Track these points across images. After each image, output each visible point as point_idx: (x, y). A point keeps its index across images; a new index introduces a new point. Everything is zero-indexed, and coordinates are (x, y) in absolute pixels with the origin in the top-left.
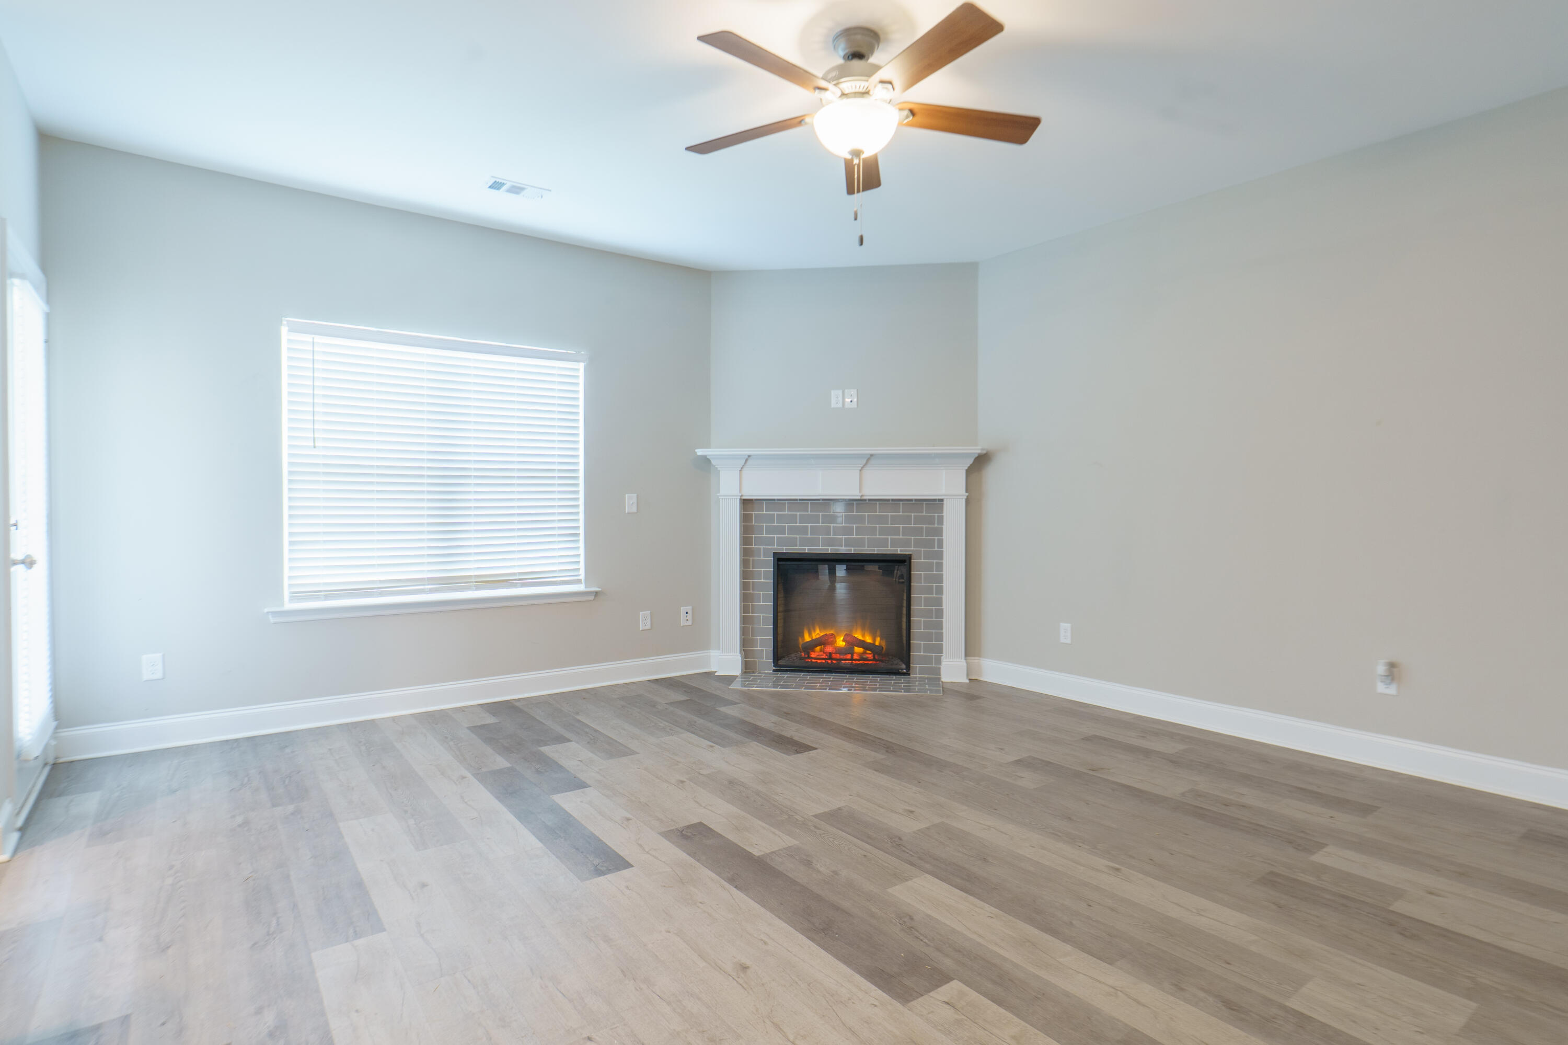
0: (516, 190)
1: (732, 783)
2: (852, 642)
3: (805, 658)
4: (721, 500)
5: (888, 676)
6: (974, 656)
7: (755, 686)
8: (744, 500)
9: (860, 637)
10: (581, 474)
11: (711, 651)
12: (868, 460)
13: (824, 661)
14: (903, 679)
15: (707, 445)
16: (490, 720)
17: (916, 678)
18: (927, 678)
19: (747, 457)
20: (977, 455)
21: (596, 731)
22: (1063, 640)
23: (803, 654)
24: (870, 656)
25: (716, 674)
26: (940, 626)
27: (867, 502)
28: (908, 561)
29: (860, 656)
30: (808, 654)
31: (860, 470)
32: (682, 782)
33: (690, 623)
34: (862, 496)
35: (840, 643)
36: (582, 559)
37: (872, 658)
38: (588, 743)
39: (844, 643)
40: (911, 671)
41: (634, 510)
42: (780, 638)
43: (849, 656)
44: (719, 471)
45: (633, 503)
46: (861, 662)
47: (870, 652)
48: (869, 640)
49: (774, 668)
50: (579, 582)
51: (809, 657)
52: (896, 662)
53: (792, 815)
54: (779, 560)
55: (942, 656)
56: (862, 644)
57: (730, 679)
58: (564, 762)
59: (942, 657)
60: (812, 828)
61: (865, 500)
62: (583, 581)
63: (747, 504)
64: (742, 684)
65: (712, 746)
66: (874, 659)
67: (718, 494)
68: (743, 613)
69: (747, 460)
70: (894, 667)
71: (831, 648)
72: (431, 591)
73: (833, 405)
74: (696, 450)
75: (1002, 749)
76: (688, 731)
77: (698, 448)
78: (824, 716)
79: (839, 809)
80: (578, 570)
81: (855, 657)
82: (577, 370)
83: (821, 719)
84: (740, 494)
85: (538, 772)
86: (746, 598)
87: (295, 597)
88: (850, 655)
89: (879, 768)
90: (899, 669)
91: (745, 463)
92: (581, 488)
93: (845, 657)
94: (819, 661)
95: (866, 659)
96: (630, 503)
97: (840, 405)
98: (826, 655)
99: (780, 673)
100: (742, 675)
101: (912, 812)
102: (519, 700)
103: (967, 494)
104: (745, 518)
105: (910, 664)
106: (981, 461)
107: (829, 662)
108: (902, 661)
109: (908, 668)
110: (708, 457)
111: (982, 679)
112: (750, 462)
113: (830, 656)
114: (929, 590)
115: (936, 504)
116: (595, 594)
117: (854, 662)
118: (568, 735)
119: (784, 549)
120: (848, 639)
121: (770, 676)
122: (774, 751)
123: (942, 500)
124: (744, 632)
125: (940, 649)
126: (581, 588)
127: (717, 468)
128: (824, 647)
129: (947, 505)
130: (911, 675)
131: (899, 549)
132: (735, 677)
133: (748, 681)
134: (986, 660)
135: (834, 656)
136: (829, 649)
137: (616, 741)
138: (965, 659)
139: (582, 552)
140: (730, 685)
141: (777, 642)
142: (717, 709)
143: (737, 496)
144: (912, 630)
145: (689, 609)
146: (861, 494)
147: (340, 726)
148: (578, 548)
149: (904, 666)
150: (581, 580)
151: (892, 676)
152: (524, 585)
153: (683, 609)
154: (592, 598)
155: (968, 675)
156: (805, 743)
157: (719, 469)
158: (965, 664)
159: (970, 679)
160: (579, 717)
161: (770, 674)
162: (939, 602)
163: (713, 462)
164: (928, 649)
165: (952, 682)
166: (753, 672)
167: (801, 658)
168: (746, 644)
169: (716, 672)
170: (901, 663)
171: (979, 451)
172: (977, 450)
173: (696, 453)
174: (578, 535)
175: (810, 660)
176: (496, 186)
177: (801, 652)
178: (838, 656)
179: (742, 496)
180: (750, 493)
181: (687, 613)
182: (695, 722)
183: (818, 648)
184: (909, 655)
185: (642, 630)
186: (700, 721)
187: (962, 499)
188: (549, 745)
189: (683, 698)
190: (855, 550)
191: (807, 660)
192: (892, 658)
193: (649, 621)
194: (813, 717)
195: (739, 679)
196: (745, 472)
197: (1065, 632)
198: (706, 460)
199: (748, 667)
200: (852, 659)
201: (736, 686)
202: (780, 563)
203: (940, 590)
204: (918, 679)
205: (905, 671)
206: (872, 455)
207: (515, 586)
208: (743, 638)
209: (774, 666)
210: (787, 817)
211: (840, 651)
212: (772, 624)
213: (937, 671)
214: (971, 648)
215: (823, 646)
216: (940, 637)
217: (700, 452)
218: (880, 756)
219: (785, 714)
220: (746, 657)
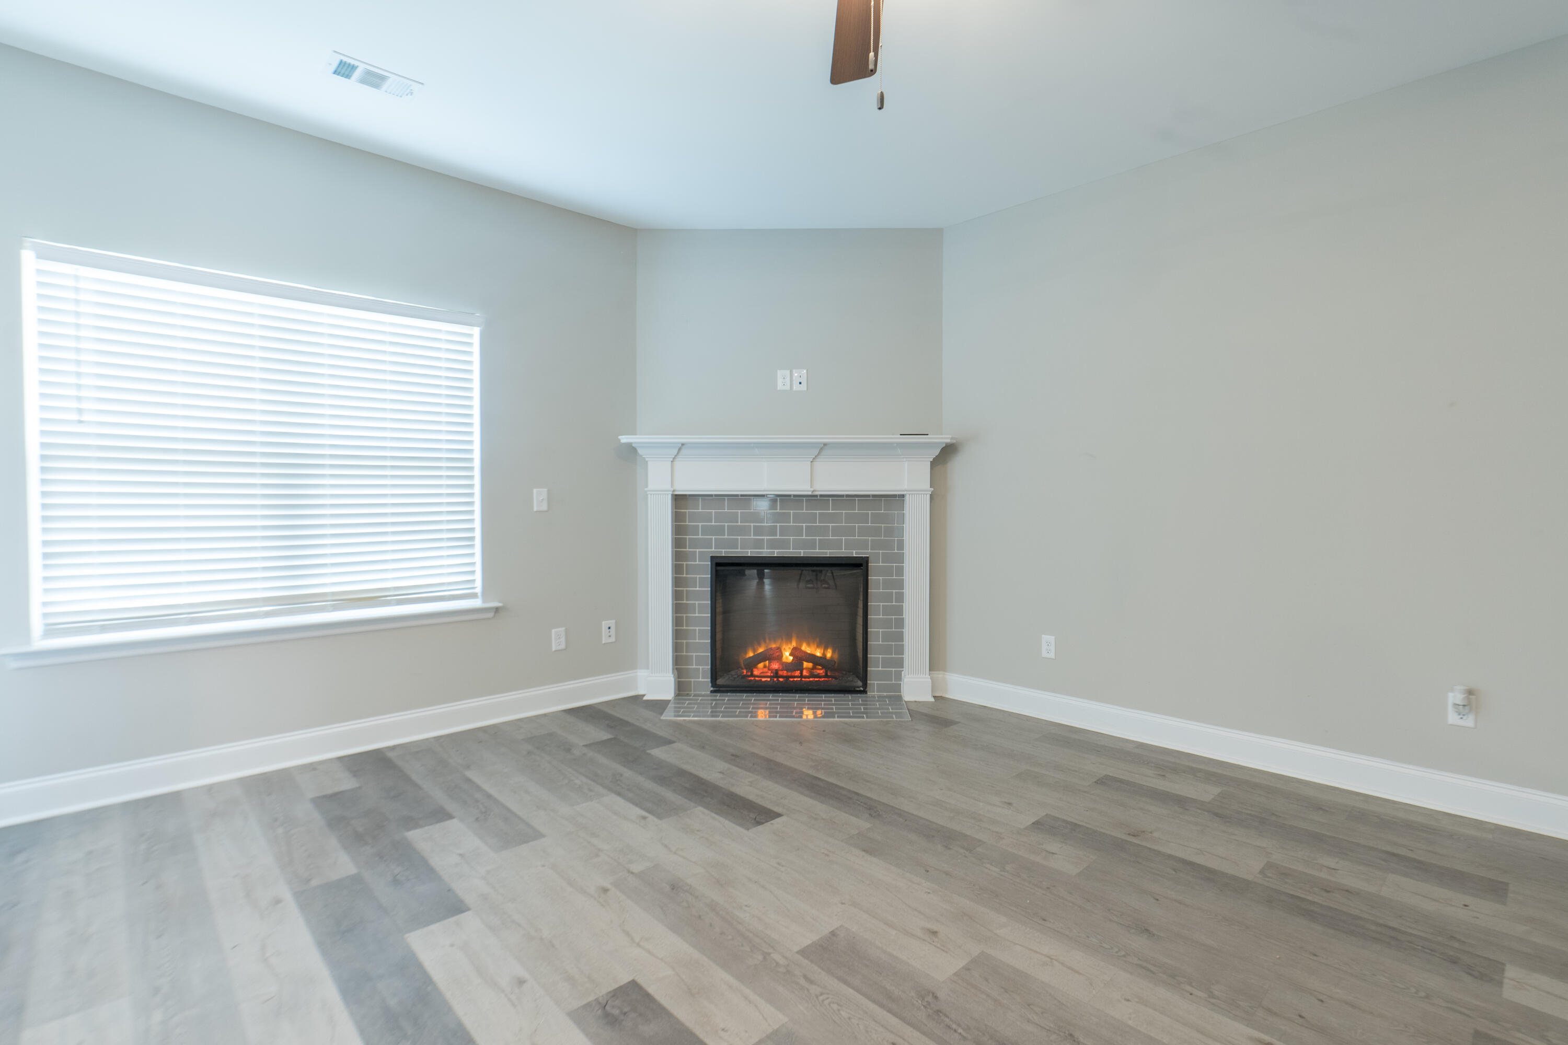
0: (374, 79)
1: (676, 887)
2: (800, 658)
3: (747, 676)
4: (649, 496)
5: (843, 695)
6: (939, 671)
7: (692, 714)
8: (676, 495)
9: (809, 650)
10: (477, 464)
11: (638, 671)
12: (821, 449)
13: (769, 679)
14: (860, 698)
15: (634, 433)
16: (347, 783)
17: (874, 697)
18: (886, 697)
19: (680, 445)
20: (944, 445)
21: (489, 796)
22: (1044, 654)
23: (745, 672)
24: (822, 671)
25: (645, 698)
26: (900, 637)
27: (818, 498)
28: (864, 565)
29: (810, 672)
30: (752, 672)
31: (811, 462)
32: (605, 890)
33: (613, 639)
34: (813, 491)
35: (787, 657)
36: (478, 568)
37: (824, 674)
38: (477, 819)
39: (791, 658)
40: (868, 689)
41: (544, 507)
42: (719, 654)
43: (797, 673)
44: (647, 461)
45: (542, 500)
46: (811, 679)
47: (820, 667)
48: (818, 653)
49: (712, 689)
50: (474, 596)
51: (752, 675)
52: (850, 679)
53: (769, 954)
54: (718, 565)
55: (903, 670)
56: (811, 658)
57: (659, 706)
58: (438, 861)
59: (903, 672)
60: (802, 981)
61: (816, 496)
62: (479, 595)
63: (679, 500)
64: (675, 712)
65: (644, 818)
66: (826, 676)
67: (646, 489)
68: (676, 627)
69: (680, 449)
70: (848, 684)
71: (777, 664)
72: (267, 615)
73: (780, 386)
74: (620, 437)
75: (1010, 804)
76: (611, 790)
77: (622, 435)
78: (780, 758)
79: (833, 933)
80: (474, 581)
81: (805, 673)
82: (470, 336)
83: (778, 764)
84: (672, 489)
85: (396, 882)
86: (679, 608)
87: (51, 631)
88: (799, 671)
89: (871, 849)
90: (855, 687)
91: (678, 453)
92: (477, 481)
93: (793, 674)
94: (763, 680)
95: (818, 676)
96: (539, 498)
97: (787, 387)
98: (772, 672)
99: (719, 695)
100: (675, 699)
101: (935, 933)
102: (393, 748)
103: (932, 489)
104: (678, 517)
105: (867, 681)
106: (948, 452)
107: (775, 679)
108: (858, 677)
109: (865, 684)
110: (634, 445)
111: (947, 696)
112: (683, 451)
113: (776, 674)
114: (888, 597)
115: (896, 500)
116: (495, 610)
117: (803, 679)
118: (451, 806)
119: (723, 552)
120: (797, 653)
121: (708, 700)
122: (727, 822)
123: (903, 496)
124: (677, 648)
125: (900, 663)
126: (477, 603)
127: (644, 458)
128: (769, 663)
129: (909, 502)
130: (868, 693)
131: (854, 551)
132: (668, 702)
133: (683, 708)
134: (953, 675)
135: (780, 673)
136: (775, 666)
137: (516, 815)
138: (930, 674)
139: (478, 559)
140: (661, 714)
141: (716, 658)
142: (648, 751)
143: (670, 491)
144: (869, 643)
145: (612, 623)
146: (812, 489)
147: (126, 805)
148: (473, 555)
149: (860, 683)
150: (477, 593)
151: (847, 695)
152: (400, 602)
153: (605, 624)
154: (491, 615)
155: (933, 691)
156: (765, 805)
157: (647, 459)
158: (930, 680)
159: (934, 697)
160: (470, 774)
161: (706, 696)
162: (899, 610)
163: (640, 451)
164: (886, 663)
165: (916, 701)
166: (688, 695)
167: (744, 677)
168: (679, 661)
169: (644, 695)
170: (856, 679)
171: (948, 441)
172: (946, 439)
173: (620, 440)
174: (472, 539)
175: (753, 678)
176: (344, 70)
177: (742, 669)
178: (785, 673)
179: (674, 491)
180: (685, 487)
181: (609, 628)
182: (621, 775)
183: (761, 665)
184: (866, 671)
185: (555, 651)
186: (627, 773)
187: (926, 494)
188: (421, 826)
189: (605, 736)
190: (804, 552)
191: (750, 678)
192: (846, 674)
193: (563, 639)
194: (768, 761)
195: (671, 705)
196: (678, 464)
197: (1048, 645)
198: (631, 450)
199: (682, 688)
200: (801, 676)
201: (669, 715)
202: (719, 568)
203: (900, 597)
204: (877, 699)
205: (862, 689)
206: (825, 444)
207: (388, 603)
208: (676, 655)
209: (712, 686)
210: (760, 958)
211: (787, 666)
212: (710, 639)
213: (898, 688)
214: (936, 662)
215: (767, 662)
216: (900, 650)
217: (624, 439)
218: (863, 824)
219: (733, 758)
220: (679, 677)
